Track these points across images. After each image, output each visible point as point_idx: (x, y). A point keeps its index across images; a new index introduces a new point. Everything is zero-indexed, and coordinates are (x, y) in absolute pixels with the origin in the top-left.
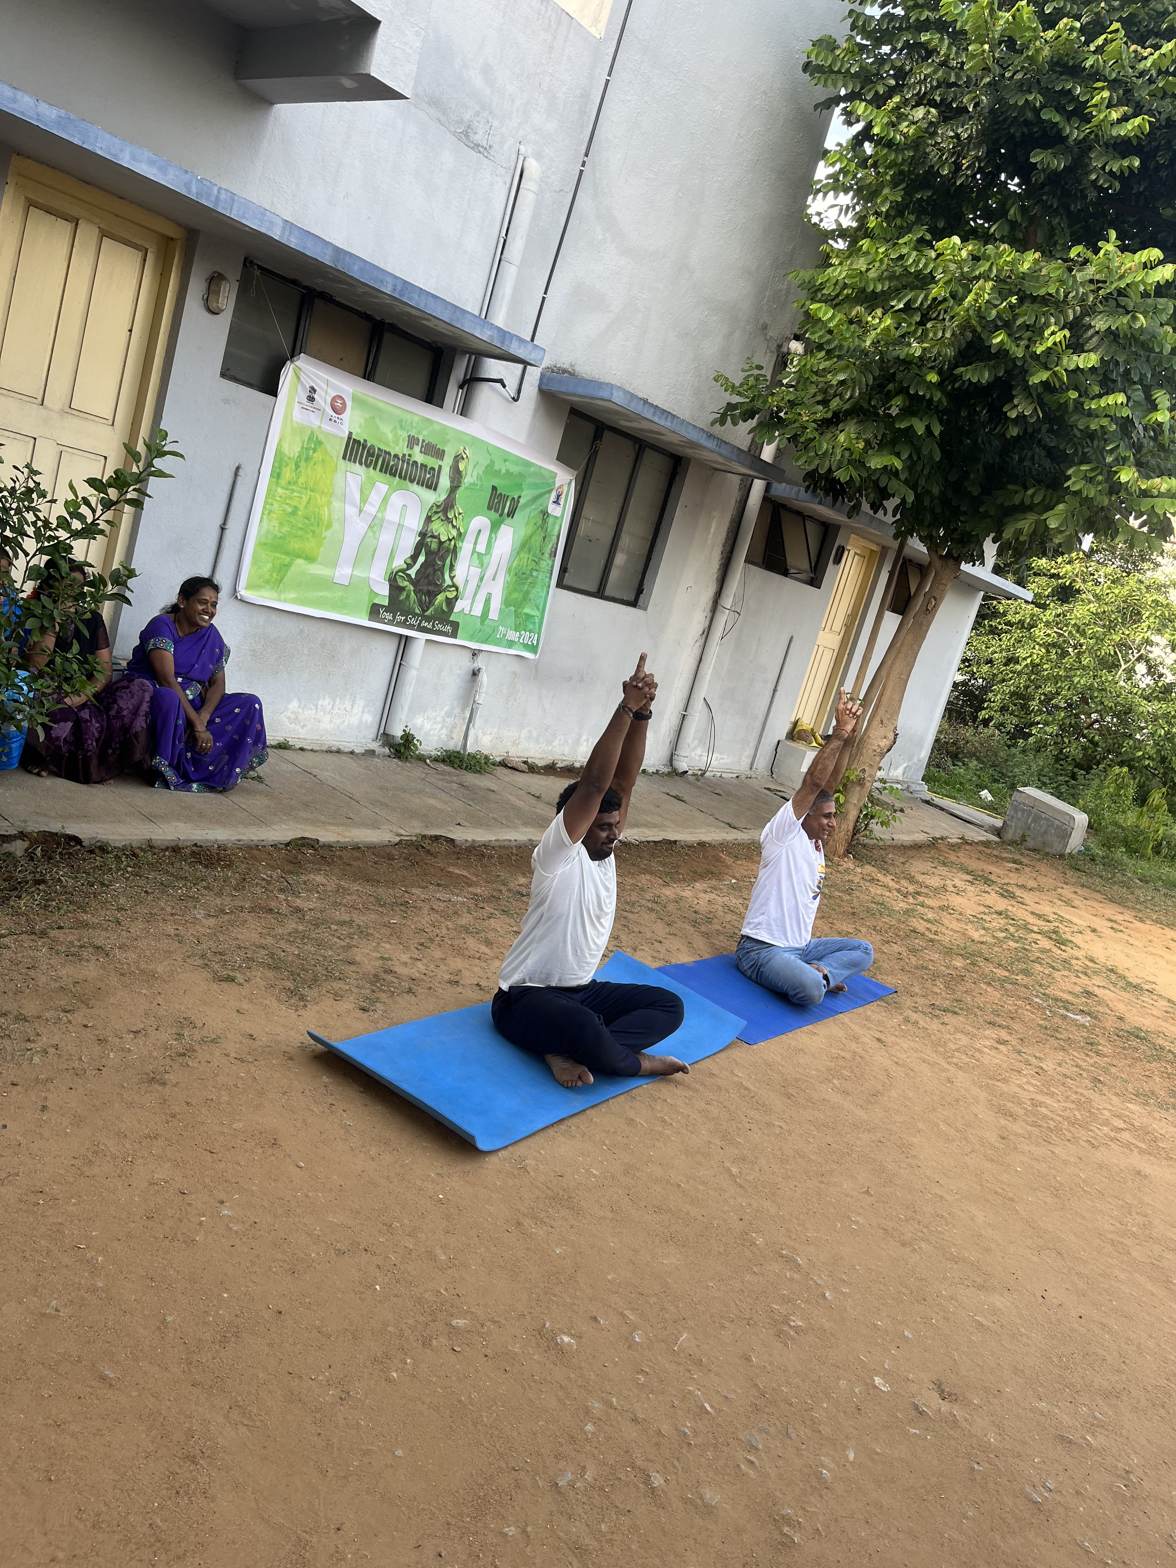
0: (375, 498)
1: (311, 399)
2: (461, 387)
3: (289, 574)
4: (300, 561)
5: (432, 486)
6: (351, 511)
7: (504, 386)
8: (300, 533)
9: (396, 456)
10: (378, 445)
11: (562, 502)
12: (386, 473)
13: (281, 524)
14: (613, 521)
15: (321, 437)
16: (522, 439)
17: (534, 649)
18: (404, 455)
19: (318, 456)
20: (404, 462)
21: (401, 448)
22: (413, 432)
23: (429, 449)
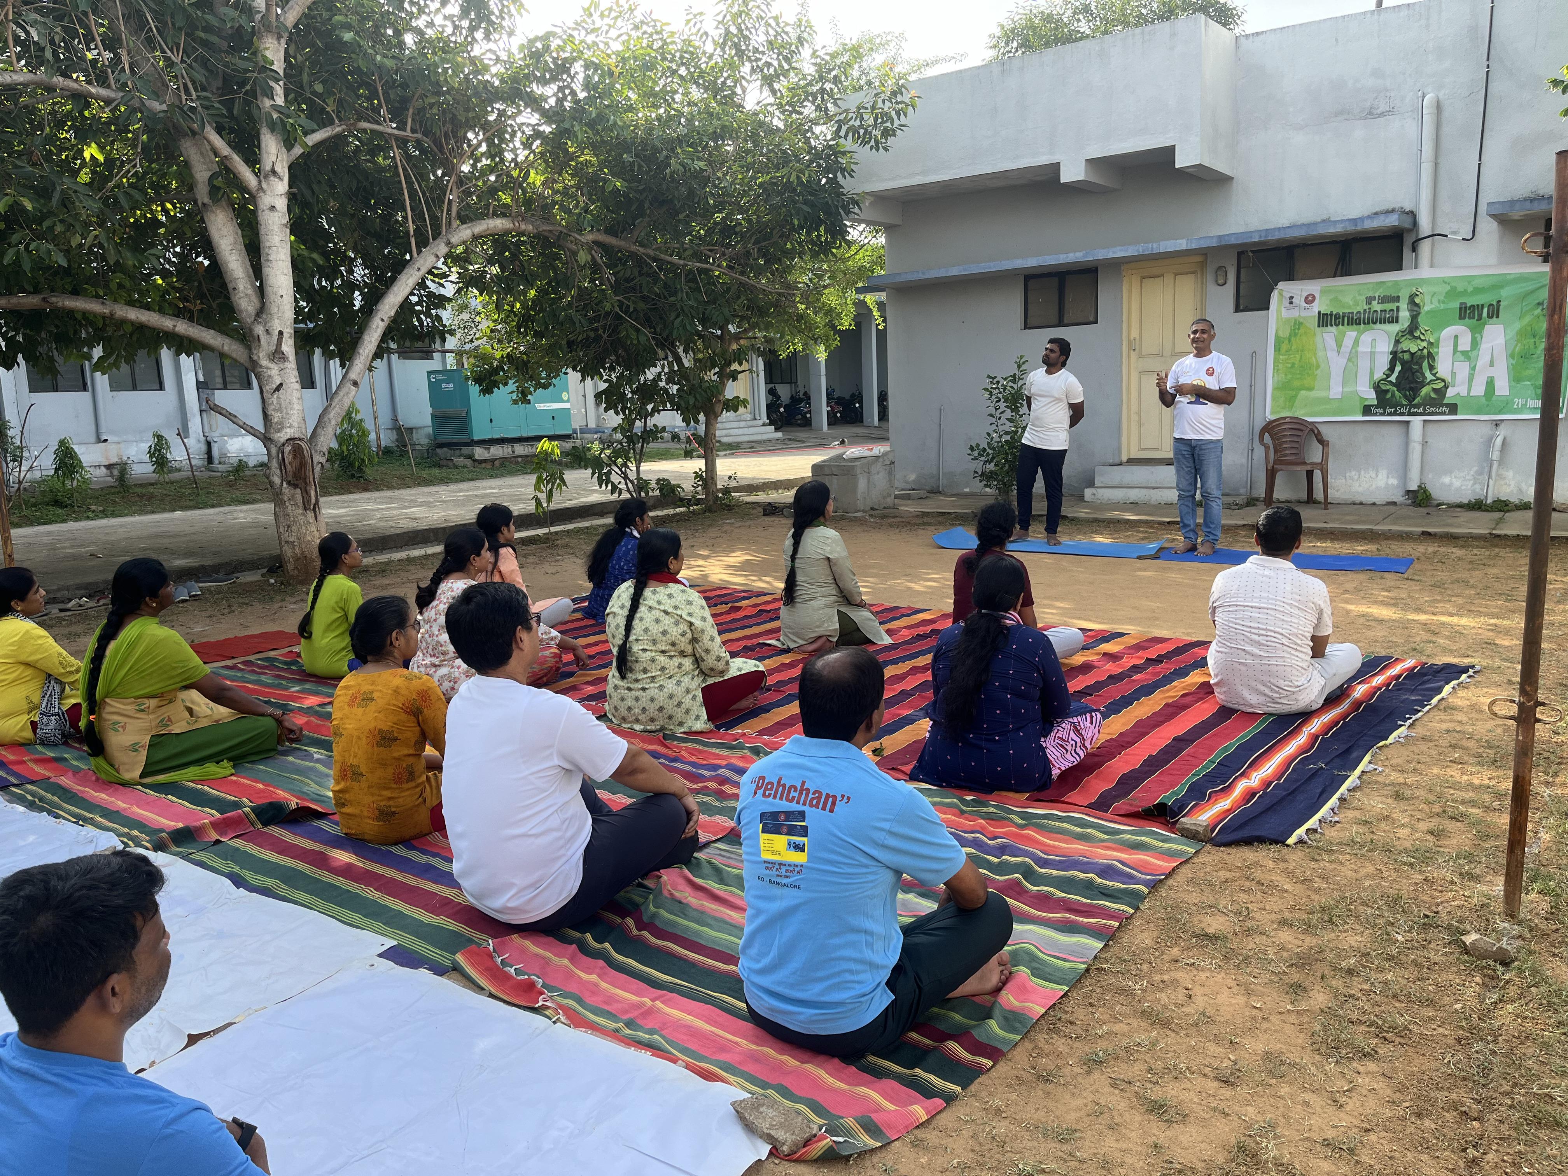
0: (1348, 342)
1: (1291, 303)
2: (1410, 250)
3: (1297, 400)
4: (1303, 392)
5: (1394, 320)
6: (1332, 355)
8: (1299, 376)
9: (1358, 312)
10: (1342, 311)
12: (1352, 325)
13: (1286, 375)
15: (1301, 320)
16: (1492, 262)
18: (1365, 310)
19: (1302, 331)
20: (1365, 314)
21: (1362, 307)
22: (1371, 294)
23: (1384, 300)
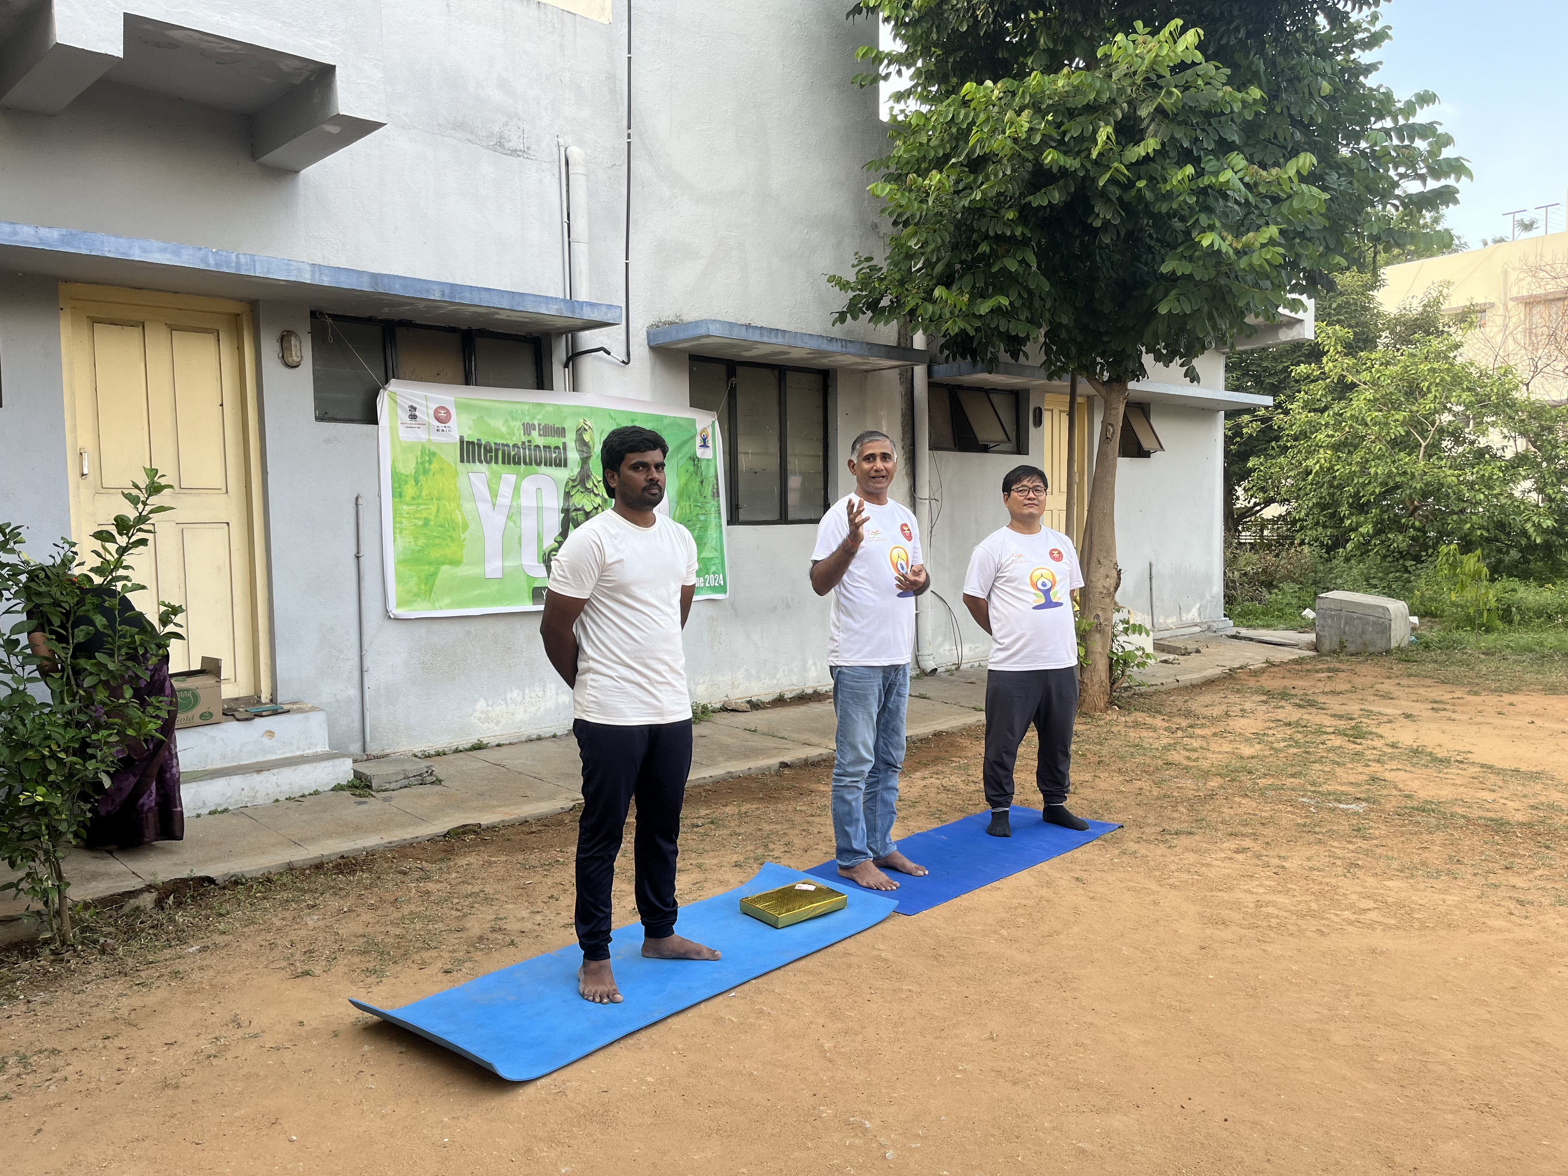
0: (505, 490)
1: (413, 417)
2: (566, 366)
3: (437, 582)
4: (445, 568)
5: (562, 463)
6: (484, 508)
7: (609, 353)
8: (437, 541)
9: (515, 446)
10: (493, 441)
11: (710, 443)
12: (509, 463)
13: (416, 539)
14: (774, 449)
15: (433, 448)
16: (647, 398)
17: (722, 589)
18: (523, 443)
19: (435, 466)
20: (524, 449)
21: (519, 437)
22: (527, 420)
23: (547, 431)
